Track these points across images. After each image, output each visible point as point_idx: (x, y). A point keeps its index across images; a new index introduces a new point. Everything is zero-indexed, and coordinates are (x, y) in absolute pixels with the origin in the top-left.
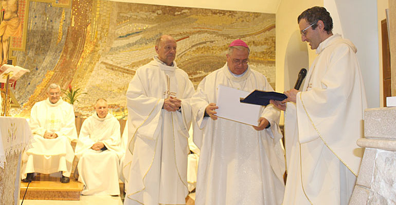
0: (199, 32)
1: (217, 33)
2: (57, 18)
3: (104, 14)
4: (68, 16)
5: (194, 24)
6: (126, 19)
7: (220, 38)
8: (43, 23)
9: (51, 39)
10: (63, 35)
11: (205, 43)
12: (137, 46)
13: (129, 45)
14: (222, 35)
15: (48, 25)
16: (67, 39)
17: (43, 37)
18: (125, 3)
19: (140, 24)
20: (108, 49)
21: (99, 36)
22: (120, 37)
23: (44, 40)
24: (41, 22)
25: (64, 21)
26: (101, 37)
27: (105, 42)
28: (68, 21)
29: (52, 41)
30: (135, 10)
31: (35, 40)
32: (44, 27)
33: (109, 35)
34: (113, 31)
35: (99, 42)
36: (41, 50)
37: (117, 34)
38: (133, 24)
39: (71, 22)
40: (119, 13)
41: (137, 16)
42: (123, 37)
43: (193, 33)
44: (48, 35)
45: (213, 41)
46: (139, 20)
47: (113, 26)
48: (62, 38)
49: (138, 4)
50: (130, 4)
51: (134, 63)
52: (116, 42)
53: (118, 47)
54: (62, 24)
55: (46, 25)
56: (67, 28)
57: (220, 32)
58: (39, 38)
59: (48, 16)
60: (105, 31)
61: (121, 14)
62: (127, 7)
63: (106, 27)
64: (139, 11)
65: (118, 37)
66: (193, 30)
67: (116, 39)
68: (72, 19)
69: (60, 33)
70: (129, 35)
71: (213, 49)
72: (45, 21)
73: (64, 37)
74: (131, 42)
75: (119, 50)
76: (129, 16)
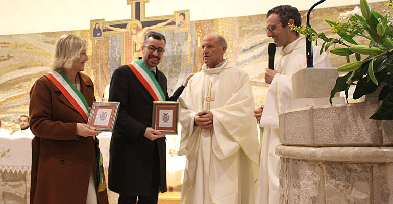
2: (184, 42)
3: (227, 31)
4: (194, 38)
6: (248, 32)
8: (172, 49)
9: (181, 62)
10: (191, 56)
12: (262, 57)
13: (255, 57)
15: (177, 49)
16: (195, 60)
17: (173, 61)
18: (245, 17)
19: (263, 35)
22: (245, 50)
23: (175, 63)
24: (171, 47)
25: (191, 43)
28: (194, 43)
29: (182, 63)
30: (256, 22)
31: (168, 65)
32: (173, 52)
33: (234, 50)
34: (237, 46)
37: (242, 48)
38: (256, 36)
39: (197, 43)
40: (240, 28)
41: (258, 27)
42: (247, 50)
44: (178, 59)
47: (236, 41)
48: (191, 59)
49: (258, 15)
50: (250, 17)
51: (260, 75)
52: (241, 56)
53: (243, 60)
54: (189, 46)
55: (175, 50)
56: (194, 50)
58: (170, 62)
59: (176, 41)
61: (243, 28)
62: (247, 19)
63: (230, 43)
64: (259, 22)
65: (242, 50)
67: (241, 53)
68: (197, 41)
69: (188, 55)
70: (253, 47)
72: (174, 46)
73: (192, 58)
74: (256, 54)
75: (244, 63)
76: (251, 29)
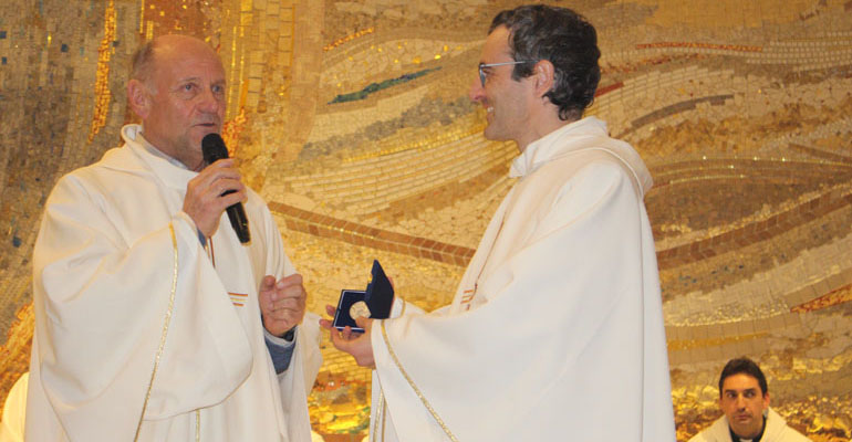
0: (663, 63)
1: (741, 60)
3: (273, 9)
4: (130, 23)
5: (641, 27)
6: (359, 22)
7: (754, 85)
8: (31, 60)
9: (65, 122)
11: (691, 105)
12: (408, 132)
13: (378, 131)
14: (764, 70)
15: (51, 63)
17: (33, 113)
19: (419, 44)
20: (293, 149)
21: (253, 101)
22: (340, 99)
23: (41, 126)
24: (25, 53)
25: (116, 44)
26: (261, 102)
27: (281, 122)
29: (71, 128)
31: (6, 129)
32: (35, 75)
33: (296, 93)
34: (311, 76)
35: (257, 125)
36: (31, 168)
37: (328, 88)
38: (391, 44)
40: (330, 2)
42: (351, 98)
43: (640, 69)
44: (54, 107)
45: (724, 97)
46: (415, 25)
47: (309, 58)
48: (109, 115)
51: (395, 203)
52: (322, 120)
53: (332, 140)
54: (105, 58)
55: (44, 66)
57: (753, 58)
58: (18, 119)
59: (50, 27)
60: (278, 76)
61: (340, 6)
63: (283, 60)
65: (331, 98)
66: (636, 56)
67: (323, 110)
69: (101, 93)
70: (375, 88)
71: (723, 132)
72: (40, 50)
73: (116, 109)
74: (384, 118)
75: (335, 152)
76: (372, 12)
